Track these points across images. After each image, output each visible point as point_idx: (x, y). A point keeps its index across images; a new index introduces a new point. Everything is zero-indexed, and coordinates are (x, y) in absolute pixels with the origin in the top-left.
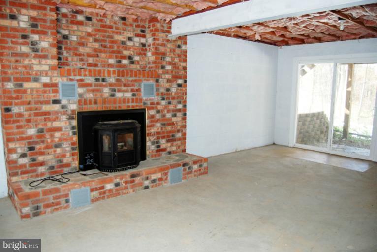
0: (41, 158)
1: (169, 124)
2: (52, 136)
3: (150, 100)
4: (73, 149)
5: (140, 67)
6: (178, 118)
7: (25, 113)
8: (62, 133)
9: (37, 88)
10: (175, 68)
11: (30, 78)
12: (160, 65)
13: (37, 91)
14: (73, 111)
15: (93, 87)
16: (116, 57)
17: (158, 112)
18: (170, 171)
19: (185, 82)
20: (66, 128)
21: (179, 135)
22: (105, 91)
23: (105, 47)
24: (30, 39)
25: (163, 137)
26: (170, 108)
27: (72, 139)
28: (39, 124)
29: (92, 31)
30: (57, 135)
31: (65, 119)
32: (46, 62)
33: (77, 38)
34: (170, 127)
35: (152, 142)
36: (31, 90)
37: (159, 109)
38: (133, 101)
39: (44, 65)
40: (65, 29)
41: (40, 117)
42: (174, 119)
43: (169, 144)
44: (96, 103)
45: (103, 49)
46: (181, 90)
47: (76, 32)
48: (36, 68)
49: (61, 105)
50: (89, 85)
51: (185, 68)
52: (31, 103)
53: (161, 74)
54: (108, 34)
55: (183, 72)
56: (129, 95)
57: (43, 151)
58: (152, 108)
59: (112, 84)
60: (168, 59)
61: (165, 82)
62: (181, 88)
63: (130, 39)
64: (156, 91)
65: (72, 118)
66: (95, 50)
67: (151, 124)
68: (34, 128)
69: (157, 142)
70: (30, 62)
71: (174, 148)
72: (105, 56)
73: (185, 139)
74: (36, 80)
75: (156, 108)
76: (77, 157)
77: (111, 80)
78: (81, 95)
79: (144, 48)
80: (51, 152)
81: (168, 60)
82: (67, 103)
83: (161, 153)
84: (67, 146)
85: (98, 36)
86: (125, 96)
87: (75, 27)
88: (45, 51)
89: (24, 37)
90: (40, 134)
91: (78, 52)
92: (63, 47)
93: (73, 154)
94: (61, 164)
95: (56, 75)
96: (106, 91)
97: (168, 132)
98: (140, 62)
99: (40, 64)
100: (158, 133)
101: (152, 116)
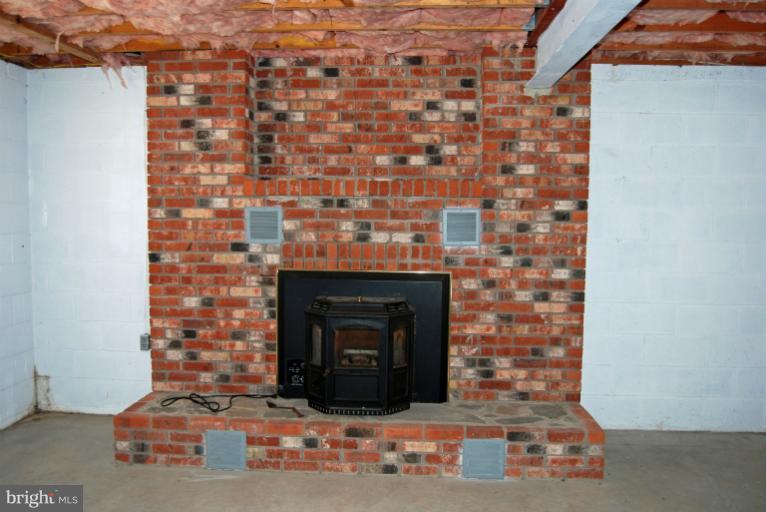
0: (205, 356)
1: (523, 320)
2: (228, 316)
3: (465, 252)
4: (269, 347)
5: (459, 170)
6: (555, 306)
7: (183, 265)
8: (249, 311)
9: (204, 219)
10: (549, 170)
11: (192, 200)
12: (499, 165)
13: (205, 225)
14: (272, 268)
15: (317, 219)
16: (395, 150)
17: (490, 284)
18: (467, 442)
19: (583, 206)
20: (255, 303)
21: (559, 352)
22: (344, 228)
23: (369, 129)
24: (197, 126)
25: (505, 353)
26: (528, 276)
27: (267, 325)
28: (205, 288)
29: (339, 97)
30: (239, 314)
31: (254, 284)
32: (223, 169)
33: (305, 116)
34: (527, 327)
35: (468, 360)
36: (193, 223)
37: (491, 276)
38: (415, 254)
39: (220, 174)
40: (280, 101)
41: (208, 276)
42: (541, 308)
43: (522, 374)
44: (322, 253)
45: (362, 134)
46: (566, 229)
47: (302, 104)
48: (205, 180)
49: (248, 253)
50: (310, 214)
51: (582, 171)
52: (192, 247)
53: (502, 187)
54: (375, 100)
55: (575, 179)
56: (404, 238)
57: (210, 342)
58: (472, 274)
59: (361, 212)
60: (524, 147)
61: (513, 207)
62: (569, 224)
63: (432, 106)
64: (485, 229)
65: (270, 283)
66: (345, 137)
67: (466, 313)
68: (196, 296)
69: (483, 363)
70: (195, 171)
71: (539, 386)
72: (369, 149)
73: (579, 365)
74: (204, 204)
75: (484, 273)
76: (274, 365)
77: (360, 202)
78: (288, 235)
79: (471, 124)
80: (225, 346)
81: (523, 149)
82: (260, 250)
83: (495, 391)
84: (256, 339)
85: (351, 108)
86: (394, 240)
87: (301, 94)
88: (222, 148)
89: (187, 124)
90: (206, 308)
91: (306, 146)
92: (276, 136)
93: (268, 359)
94: (243, 374)
95: (240, 193)
96: (348, 227)
97: (518, 340)
98: (459, 159)
99: (212, 172)
100: (486, 339)
101: (472, 295)
